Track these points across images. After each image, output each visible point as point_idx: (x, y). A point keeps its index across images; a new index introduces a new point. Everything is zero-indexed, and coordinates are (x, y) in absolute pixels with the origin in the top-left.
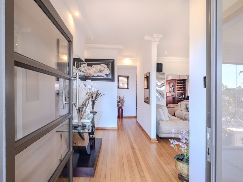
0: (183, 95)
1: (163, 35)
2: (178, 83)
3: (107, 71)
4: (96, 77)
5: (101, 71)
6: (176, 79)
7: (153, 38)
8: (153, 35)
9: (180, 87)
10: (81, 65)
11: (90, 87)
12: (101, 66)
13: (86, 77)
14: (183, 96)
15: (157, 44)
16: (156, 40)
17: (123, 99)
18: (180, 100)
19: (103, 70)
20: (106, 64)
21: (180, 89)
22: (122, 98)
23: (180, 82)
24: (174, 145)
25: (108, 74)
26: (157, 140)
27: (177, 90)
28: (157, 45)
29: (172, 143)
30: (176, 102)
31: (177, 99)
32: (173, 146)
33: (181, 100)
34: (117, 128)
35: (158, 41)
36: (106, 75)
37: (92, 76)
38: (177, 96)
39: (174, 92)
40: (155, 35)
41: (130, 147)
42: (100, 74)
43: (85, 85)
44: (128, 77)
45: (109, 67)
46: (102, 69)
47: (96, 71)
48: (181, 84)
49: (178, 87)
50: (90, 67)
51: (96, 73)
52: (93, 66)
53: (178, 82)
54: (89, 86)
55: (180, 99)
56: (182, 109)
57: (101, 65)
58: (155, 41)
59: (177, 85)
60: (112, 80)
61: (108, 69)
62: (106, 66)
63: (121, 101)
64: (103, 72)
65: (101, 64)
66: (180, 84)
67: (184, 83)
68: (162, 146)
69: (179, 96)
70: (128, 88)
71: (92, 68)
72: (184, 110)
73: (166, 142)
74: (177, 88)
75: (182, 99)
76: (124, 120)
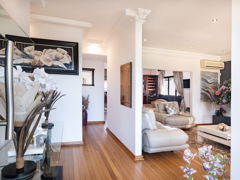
0: (154, 93)
1: (151, 11)
2: (149, 80)
3: (68, 60)
4: (50, 67)
5: (57, 59)
6: (147, 75)
7: (138, 13)
8: (139, 9)
9: (151, 84)
10: (23, 48)
11: (43, 82)
12: (57, 51)
13: (32, 66)
14: (155, 95)
15: (143, 23)
16: (141, 17)
17: (88, 99)
18: (151, 99)
19: (61, 57)
20: (65, 49)
21: (151, 87)
22: (86, 98)
23: (151, 78)
24: (189, 175)
25: (69, 63)
26: (142, 157)
27: (149, 88)
28: (143, 25)
29: (186, 172)
30: (148, 101)
31: (148, 98)
32: (188, 177)
33: (153, 99)
34: (82, 143)
35: (144, 20)
36: (65, 64)
37: (43, 65)
38: (148, 95)
39: (146, 90)
40: (141, 10)
41: (110, 175)
42: (56, 63)
43: (33, 79)
44: (93, 70)
45: (70, 54)
46: (60, 55)
47: (50, 59)
48: (153, 81)
49: (150, 84)
50: (39, 52)
51: (50, 61)
52: (44, 50)
53: (150, 78)
54: (40, 79)
55: (151, 97)
56: (160, 111)
57: (58, 49)
58: (140, 19)
59: (149, 82)
60: (75, 72)
61: (69, 56)
62: (66, 52)
63: (85, 102)
64: (61, 60)
65: (57, 47)
66: (151, 81)
67: (156, 80)
68: (151, 166)
69: (151, 95)
70: (93, 85)
71: (43, 53)
72: (162, 112)
73: (155, 159)
74: (149, 86)
75: (153, 97)
76: (90, 128)
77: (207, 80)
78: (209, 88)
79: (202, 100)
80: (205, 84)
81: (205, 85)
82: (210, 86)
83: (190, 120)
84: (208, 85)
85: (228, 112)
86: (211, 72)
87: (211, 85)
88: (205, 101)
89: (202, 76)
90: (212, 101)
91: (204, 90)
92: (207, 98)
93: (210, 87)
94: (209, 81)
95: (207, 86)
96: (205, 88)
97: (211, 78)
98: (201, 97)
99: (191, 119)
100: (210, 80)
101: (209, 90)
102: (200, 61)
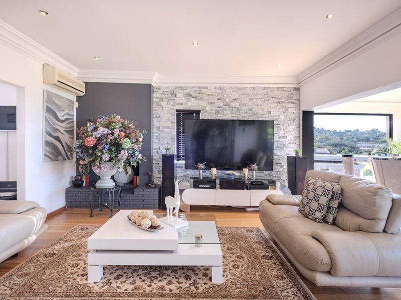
77: (57, 112)
78: (59, 131)
79: (48, 159)
80: (52, 122)
81: (54, 124)
82: (62, 127)
83: (35, 221)
84: (58, 125)
85: (105, 178)
86: (63, 98)
87: (64, 125)
88: (52, 160)
89: (47, 102)
90: (66, 160)
91: (50, 135)
92: (55, 154)
93: (62, 130)
94: (60, 115)
95: (57, 127)
96: (54, 131)
97: (63, 111)
98: (45, 151)
99: (38, 216)
100: (62, 115)
101: (61, 137)
102: (42, 65)
